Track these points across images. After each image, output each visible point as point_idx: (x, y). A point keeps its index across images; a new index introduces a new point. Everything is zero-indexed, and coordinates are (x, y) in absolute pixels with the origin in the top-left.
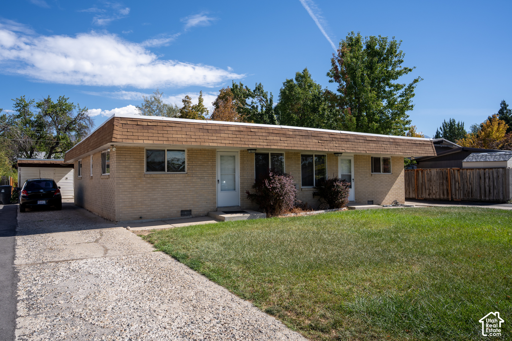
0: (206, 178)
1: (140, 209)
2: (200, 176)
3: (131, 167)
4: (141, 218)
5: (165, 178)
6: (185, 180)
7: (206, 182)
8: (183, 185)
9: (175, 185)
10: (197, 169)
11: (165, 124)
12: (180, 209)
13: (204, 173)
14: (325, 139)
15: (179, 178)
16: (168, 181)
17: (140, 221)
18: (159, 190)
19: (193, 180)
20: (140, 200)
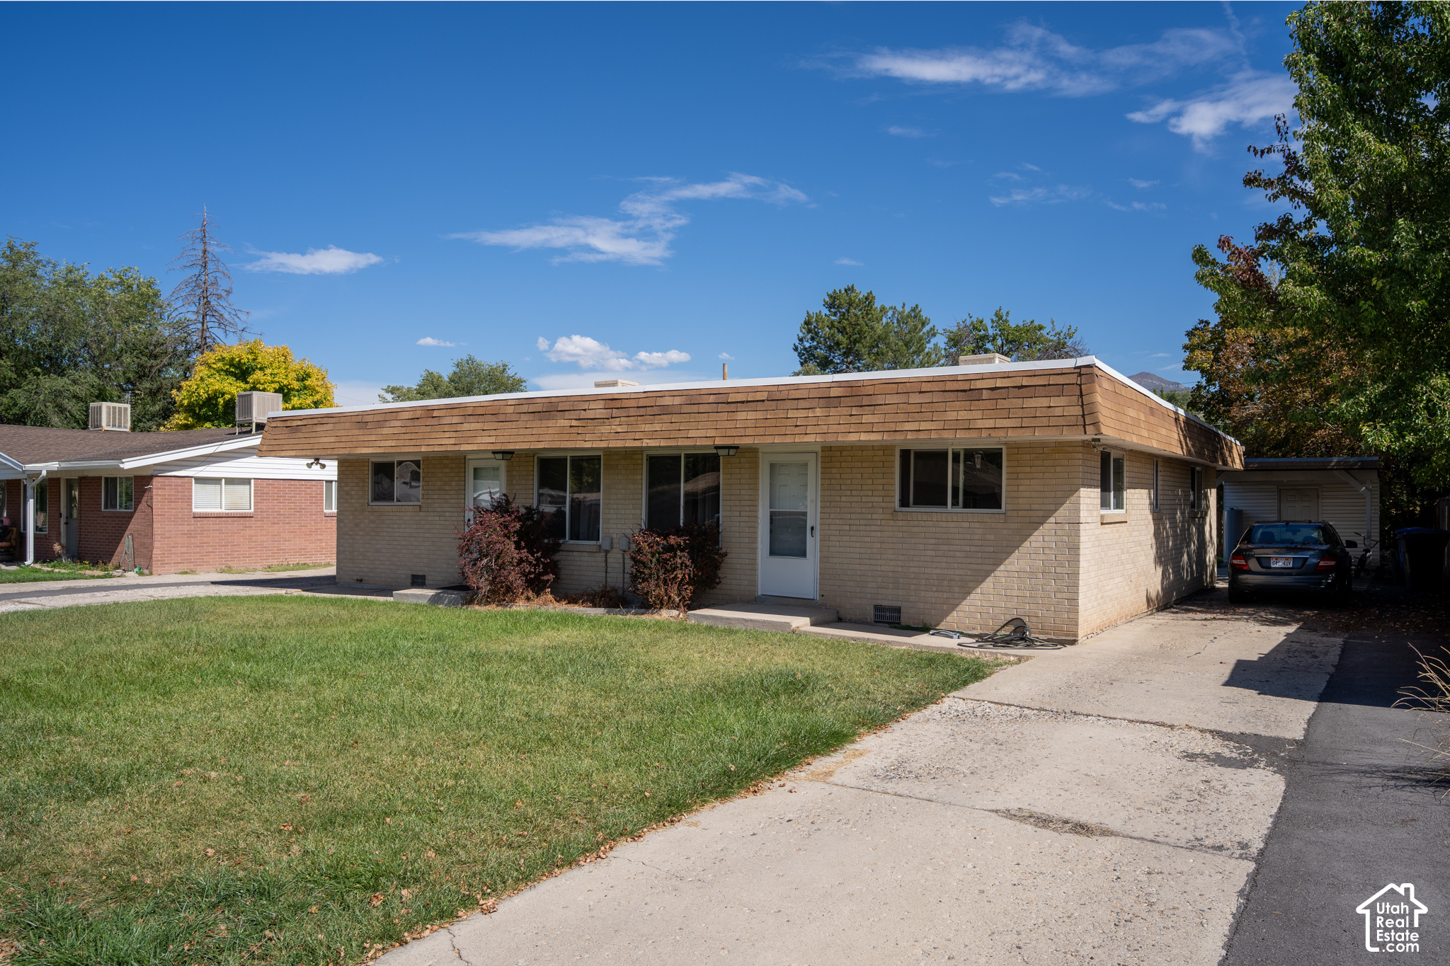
0: (447, 514)
1: (361, 566)
2: (439, 510)
3: (353, 492)
4: (361, 580)
5: (391, 514)
6: (417, 518)
7: (447, 523)
8: (415, 526)
9: (403, 526)
10: (435, 497)
11: (315, 421)
12: (410, 573)
13: (445, 505)
14: (590, 414)
15: (409, 514)
16: (395, 518)
17: (359, 585)
18: (385, 534)
19: (430, 518)
20: (362, 550)
